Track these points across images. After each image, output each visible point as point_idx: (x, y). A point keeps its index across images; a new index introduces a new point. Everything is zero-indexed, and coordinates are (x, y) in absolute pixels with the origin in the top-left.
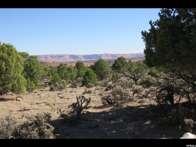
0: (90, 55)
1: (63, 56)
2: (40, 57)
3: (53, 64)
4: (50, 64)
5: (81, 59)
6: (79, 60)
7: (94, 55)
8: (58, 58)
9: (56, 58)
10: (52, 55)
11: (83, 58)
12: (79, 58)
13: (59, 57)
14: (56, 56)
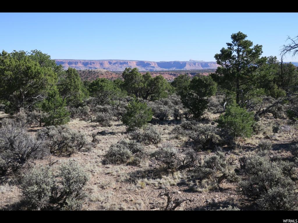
0: (168, 62)
1: (128, 62)
2: (94, 63)
3: (106, 74)
4: (102, 74)
5: (153, 67)
6: (152, 68)
7: (175, 62)
8: (120, 66)
9: (117, 65)
10: (110, 60)
11: (157, 66)
12: (152, 66)
13: (121, 64)
14: (117, 62)
